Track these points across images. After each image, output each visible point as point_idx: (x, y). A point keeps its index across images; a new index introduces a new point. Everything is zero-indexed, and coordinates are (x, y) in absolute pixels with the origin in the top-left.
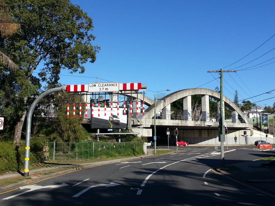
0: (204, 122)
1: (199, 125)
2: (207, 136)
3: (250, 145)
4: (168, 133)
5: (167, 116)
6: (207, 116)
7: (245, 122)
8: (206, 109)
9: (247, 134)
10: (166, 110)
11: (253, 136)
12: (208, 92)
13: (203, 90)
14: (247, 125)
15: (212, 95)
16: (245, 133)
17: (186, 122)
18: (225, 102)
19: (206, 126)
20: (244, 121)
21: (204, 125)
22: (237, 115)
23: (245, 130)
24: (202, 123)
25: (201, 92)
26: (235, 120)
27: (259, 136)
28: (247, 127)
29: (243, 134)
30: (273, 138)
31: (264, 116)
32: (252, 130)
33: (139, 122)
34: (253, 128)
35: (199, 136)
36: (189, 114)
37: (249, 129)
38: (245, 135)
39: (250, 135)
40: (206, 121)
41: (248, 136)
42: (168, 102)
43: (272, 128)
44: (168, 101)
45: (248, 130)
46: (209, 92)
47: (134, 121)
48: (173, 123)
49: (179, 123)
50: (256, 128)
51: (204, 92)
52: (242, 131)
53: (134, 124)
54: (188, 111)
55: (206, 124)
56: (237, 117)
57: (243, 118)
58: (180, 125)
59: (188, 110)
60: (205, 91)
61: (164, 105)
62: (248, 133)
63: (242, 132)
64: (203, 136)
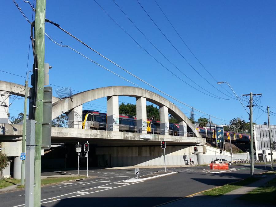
0: (138, 134)
1: (131, 138)
2: (148, 155)
3: (203, 165)
4: (79, 150)
5: (75, 123)
6: (143, 126)
7: (195, 136)
8: (141, 116)
9: (198, 152)
10: (75, 113)
11: (207, 154)
12: (145, 93)
13: (136, 89)
14: (198, 139)
15: (150, 98)
16: (196, 150)
17: (109, 133)
18: (169, 109)
19: (141, 140)
20: (195, 134)
21: (139, 138)
22: (186, 126)
23: (196, 146)
24: (135, 136)
25: (134, 92)
26: (183, 133)
27: (214, 154)
28: (198, 142)
29: (194, 152)
30: (231, 156)
31: (219, 129)
32: (205, 145)
33: (16, 130)
34: (206, 144)
35: (139, 155)
36: (114, 121)
37: (202, 145)
38: (197, 153)
39: (203, 152)
40: (142, 133)
41: (200, 154)
42: (79, 101)
43: (229, 144)
44: (77, 101)
45: (200, 146)
46: (147, 94)
47: (5, 128)
48: (86, 134)
49: (96, 135)
50: (210, 143)
51: (138, 93)
52: (193, 147)
53: (6, 134)
54: (113, 118)
55: (141, 137)
56: (185, 129)
57: (194, 131)
58: (98, 137)
59: (114, 116)
60: (140, 91)
61: (70, 105)
62: (200, 149)
63: (192, 149)
64: (144, 154)
